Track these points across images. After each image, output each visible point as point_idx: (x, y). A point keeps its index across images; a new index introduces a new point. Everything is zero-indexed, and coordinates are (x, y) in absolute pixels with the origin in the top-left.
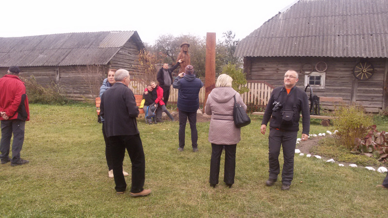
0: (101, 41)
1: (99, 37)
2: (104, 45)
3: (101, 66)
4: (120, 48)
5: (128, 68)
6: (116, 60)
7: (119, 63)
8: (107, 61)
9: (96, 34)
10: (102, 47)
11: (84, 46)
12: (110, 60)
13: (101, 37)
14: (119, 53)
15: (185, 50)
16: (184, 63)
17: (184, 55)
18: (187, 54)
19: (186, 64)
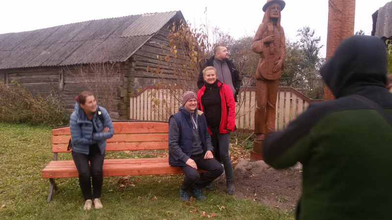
0: (126, 28)
1: (125, 23)
2: (129, 33)
4: (151, 36)
5: (167, 69)
6: (144, 55)
7: (150, 60)
8: (127, 57)
9: (122, 20)
10: (125, 36)
11: (102, 36)
12: (132, 54)
13: (127, 22)
14: (151, 45)
15: (274, 16)
16: (272, 45)
17: (271, 27)
18: (278, 24)
19: (275, 49)
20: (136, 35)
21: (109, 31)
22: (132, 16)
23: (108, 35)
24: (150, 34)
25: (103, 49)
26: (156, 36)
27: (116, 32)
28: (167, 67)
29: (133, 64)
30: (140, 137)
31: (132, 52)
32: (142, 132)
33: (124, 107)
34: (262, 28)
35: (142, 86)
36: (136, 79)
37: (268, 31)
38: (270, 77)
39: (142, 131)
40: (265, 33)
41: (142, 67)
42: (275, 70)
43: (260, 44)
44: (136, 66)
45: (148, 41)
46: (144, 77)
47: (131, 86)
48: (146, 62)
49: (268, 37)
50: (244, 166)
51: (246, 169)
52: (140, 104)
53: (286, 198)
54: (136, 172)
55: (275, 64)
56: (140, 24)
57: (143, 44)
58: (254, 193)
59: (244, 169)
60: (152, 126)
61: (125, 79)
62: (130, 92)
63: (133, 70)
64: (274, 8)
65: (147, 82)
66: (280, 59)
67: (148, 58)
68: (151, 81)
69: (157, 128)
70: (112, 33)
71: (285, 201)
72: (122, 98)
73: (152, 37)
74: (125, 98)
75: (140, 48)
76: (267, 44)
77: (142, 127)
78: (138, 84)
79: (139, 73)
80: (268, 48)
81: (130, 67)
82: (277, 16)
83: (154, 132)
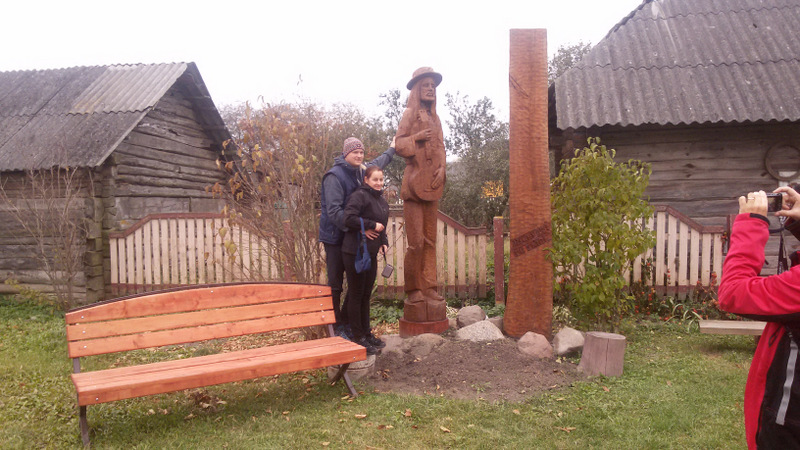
0: (78, 94)
1: (71, 83)
2: (87, 104)
3: (79, 174)
4: (145, 114)
5: (171, 178)
6: (130, 152)
7: (141, 161)
8: (101, 156)
9: (61, 75)
10: (82, 111)
11: (20, 109)
12: (111, 151)
13: (76, 81)
14: (142, 130)
15: (428, 98)
16: (428, 145)
17: (424, 116)
18: (432, 111)
19: (433, 151)
20: (107, 109)
21: (36, 100)
22: (84, 68)
23: (34, 109)
24: (139, 108)
25: (32, 139)
26: (152, 113)
27: (54, 102)
28: (172, 174)
29: (113, 171)
30: (234, 314)
31: (109, 147)
32: (235, 303)
33: (96, 259)
34: (410, 116)
35: (129, 214)
36: (118, 200)
37: (420, 122)
38: (428, 197)
39: (236, 301)
40: (416, 125)
41: (126, 176)
42: (435, 185)
43: (409, 143)
44: (119, 174)
45: (139, 124)
46: (131, 196)
47: (109, 215)
48: (134, 165)
49: (421, 132)
50: (398, 346)
51: (403, 351)
52: (135, 252)
53: (488, 384)
54: (250, 373)
55: (435, 176)
56: (109, 86)
57: (129, 130)
58: (435, 385)
59: (399, 351)
60: (251, 291)
61: (97, 202)
62: (108, 229)
63: (112, 182)
64: (427, 85)
65: (136, 206)
66: (440, 166)
67: (137, 156)
68: (144, 203)
69: (260, 295)
70: (46, 104)
71: (488, 389)
72: (90, 242)
73: (147, 115)
74: (99, 242)
75: (126, 138)
76: (421, 142)
77: (234, 295)
78: (121, 209)
79: (122, 188)
80: (423, 149)
81: (105, 177)
82: (433, 98)
83: (256, 301)
